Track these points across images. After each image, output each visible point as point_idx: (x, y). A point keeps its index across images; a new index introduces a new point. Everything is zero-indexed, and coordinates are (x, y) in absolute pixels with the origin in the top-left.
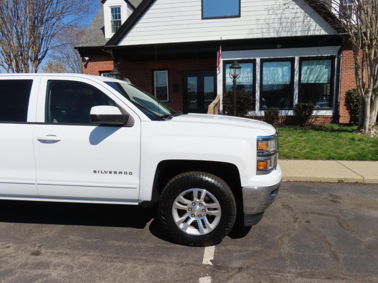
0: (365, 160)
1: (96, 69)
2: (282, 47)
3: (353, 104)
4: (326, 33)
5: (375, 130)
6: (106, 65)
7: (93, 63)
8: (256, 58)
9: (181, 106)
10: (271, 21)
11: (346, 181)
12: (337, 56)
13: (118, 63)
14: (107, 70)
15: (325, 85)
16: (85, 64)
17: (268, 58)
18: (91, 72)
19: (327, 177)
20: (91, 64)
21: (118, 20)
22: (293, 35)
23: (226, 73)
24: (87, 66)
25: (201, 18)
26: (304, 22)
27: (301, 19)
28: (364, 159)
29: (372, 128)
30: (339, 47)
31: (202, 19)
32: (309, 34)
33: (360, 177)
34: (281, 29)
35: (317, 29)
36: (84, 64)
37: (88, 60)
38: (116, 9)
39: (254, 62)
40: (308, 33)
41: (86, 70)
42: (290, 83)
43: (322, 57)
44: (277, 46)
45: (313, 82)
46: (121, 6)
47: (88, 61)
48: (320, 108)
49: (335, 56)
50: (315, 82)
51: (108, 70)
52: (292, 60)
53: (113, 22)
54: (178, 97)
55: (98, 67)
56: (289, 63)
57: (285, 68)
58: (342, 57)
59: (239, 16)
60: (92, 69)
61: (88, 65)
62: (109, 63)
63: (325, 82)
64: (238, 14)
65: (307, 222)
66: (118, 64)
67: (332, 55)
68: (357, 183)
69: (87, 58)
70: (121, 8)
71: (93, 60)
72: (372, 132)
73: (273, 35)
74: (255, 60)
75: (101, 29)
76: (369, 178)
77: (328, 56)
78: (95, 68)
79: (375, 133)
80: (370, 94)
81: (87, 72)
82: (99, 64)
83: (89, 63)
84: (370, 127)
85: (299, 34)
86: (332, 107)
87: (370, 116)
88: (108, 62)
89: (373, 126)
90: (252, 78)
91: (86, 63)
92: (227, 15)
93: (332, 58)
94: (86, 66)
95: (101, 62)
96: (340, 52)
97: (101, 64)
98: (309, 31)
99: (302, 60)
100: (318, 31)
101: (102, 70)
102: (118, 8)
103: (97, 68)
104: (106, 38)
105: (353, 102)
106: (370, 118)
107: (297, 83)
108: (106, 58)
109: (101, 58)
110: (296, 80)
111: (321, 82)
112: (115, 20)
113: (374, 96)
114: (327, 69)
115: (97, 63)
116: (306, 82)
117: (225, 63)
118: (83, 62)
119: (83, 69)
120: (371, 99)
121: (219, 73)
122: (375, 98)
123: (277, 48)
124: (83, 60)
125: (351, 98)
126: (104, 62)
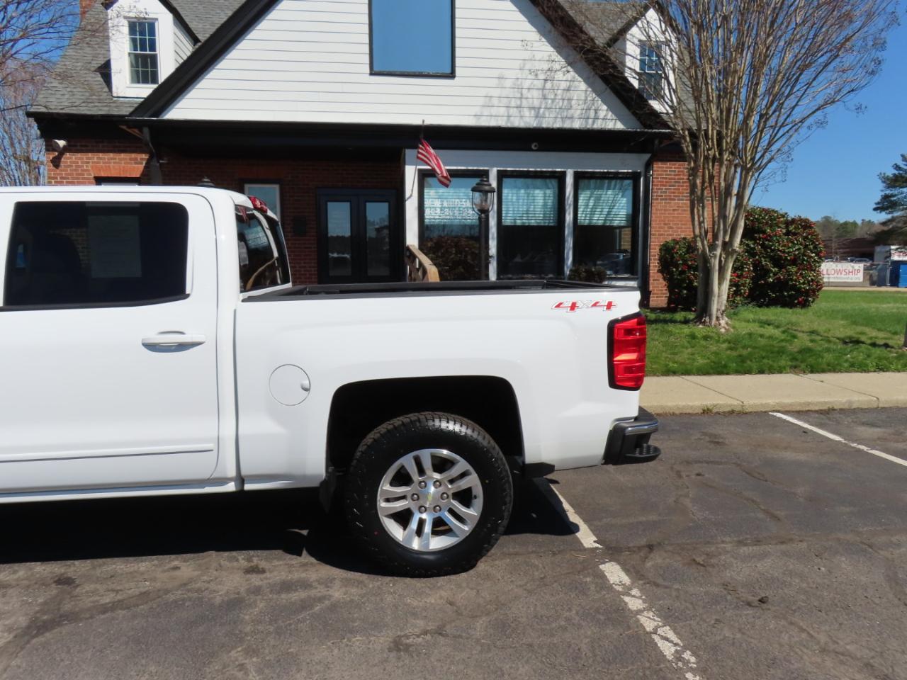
0: (728, 374)
1: (86, 170)
2: (539, 150)
3: (677, 269)
4: (624, 128)
5: (726, 319)
6: (114, 163)
7: (79, 155)
8: (488, 168)
9: (313, 269)
11: (715, 410)
12: (643, 174)
13: (161, 161)
14: (118, 176)
15: (618, 231)
16: (54, 158)
17: (513, 169)
18: (73, 178)
19: (684, 404)
20: (74, 157)
21: (148, 52)
23: (425, 197)
24: (59, 162)
25: (368, 71)
28: (725, 371)
29: (722, 314)
30: (647, 157)
31: (371, 74)
33: (736, 403)
35: (608, 117)
36: (51, 156)
37: (64, 146)
38: (142, 25)
39: (483, 176)
40: (594, 123)
41: (58, 171)
42: (556, 225)
43: (618, 173)
44: (531, 146)
45: (600, 223)
46: (157, 19)
47: (66, 149)
48: (614, 276)
49: (640, 173)
50: (605, 223)
51: (122, 176)
52: (561, 177)
53: (133, 57)
54: (306, 248)
55: (92, 167)
56: (554, 183)
57: (548, 192)
58: (652, 175)
59: (452, 75)
60: (76, 170)
61: (63, 160)
62: (125, 159)
63: (623, 223)
64: (448, 71)
65: (698, 475)
66: (161, 164)
67: (635, 170)
68: (732, 412)
69: (62, 143)
70: (156, 24)
71: (78, 148)
72: (723, 322)
73: (525, 120)
74: (487, 172)
75: (96, 71)
76: (751, 402)
77: (628, 172)
78: (85, 168)
79: (727, 323)
80: (718, 251)
81: (61, 178)
82: (95, 160)
83: (68, 155)
84: (719, 313)
85: (577, 125)
86: (637, 275)
87: (719, 293)
88: (122, 155)
89: (723, 312)
91: (57, 154)
92: (424, 71)
93: (635, 177)
94: (56, 162)
95: (101, 155)
96: (648, 166)
97: (101, 158)
99: (579, 177)
100: (611, 123)
101: (103, 174)
102: (149, 23)
103: (90, 168)
104: (115, 95)
105: (677, 266)
106: (719, 296)
107: (571, 225)
108: (117, 144)
109: (101, 145)
110: (569, 218)
111: (616, 223)
112: (139, 52)
113: (724, 255)
114: (625, 199)
115: (90, 155)
116: (587, 222)
117: (424, 176)
118: (47, 150)
119: (49, 170)
120: (720, 261)
121: (411, 196)
122: (726, 259)
123: (531, 150)
124: (50, 147)
125: (672, 257)
126: (111, 155)
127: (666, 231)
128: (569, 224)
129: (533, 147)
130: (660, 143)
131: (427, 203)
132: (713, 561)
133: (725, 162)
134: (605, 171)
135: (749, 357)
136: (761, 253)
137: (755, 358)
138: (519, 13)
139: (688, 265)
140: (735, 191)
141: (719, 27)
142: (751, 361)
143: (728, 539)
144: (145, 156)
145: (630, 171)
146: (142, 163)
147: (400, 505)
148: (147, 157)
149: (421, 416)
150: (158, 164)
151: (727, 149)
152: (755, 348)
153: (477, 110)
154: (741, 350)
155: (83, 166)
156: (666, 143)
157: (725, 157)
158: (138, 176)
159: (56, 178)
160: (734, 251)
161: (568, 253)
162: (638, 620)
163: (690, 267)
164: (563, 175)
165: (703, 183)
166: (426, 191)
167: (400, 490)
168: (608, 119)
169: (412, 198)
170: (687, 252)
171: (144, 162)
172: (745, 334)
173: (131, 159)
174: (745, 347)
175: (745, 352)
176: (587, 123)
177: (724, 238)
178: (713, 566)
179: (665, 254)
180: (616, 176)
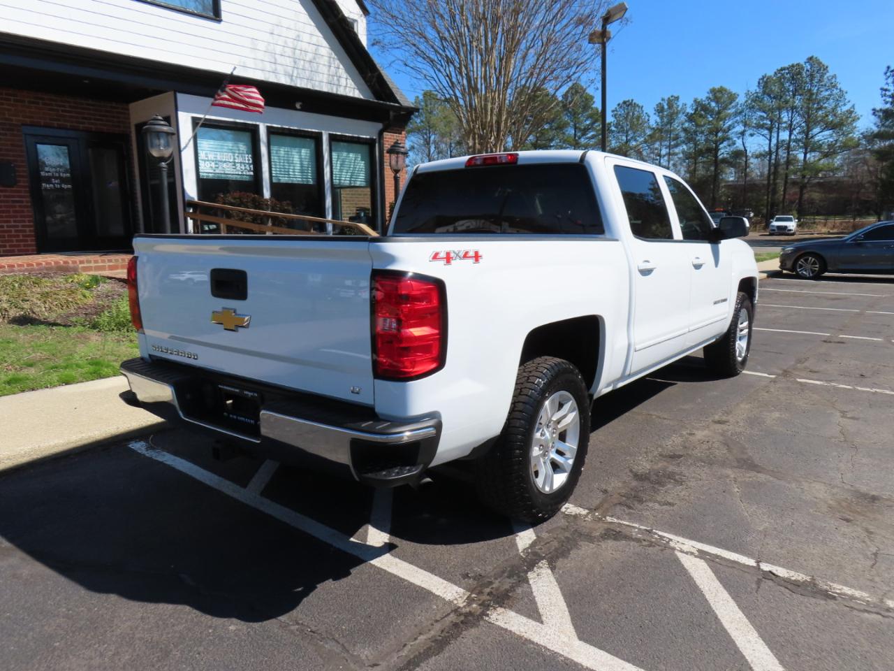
2: (303, 109)
4: (362, 97)
8: (258, 123)
10: (279, 50)
12: (377, 141)
17: (279, 126)
23: (199, 148)
26: (330, 66)
27: (326, 60)
30: (380, 126)
32: (339, 92)
34: (295, 71)
39: (254, 130)
40: (337, 89)
42: (315, 183)
43: (359, 138)
49: (375, 139)
50: (350, 182)
52: (318, 138)
54: (13, 201)
56: (312, 144)
57: (303, 151)
59: (216, 18)
63: (363, 184)
64: (212, 12)
67: (372, 137)
74: (257, 126)
77: (366, 138)
85: (326, 88)
90: (251, 166)
93: (370, 144)
96: (381, 134)
98: (338, 85)
99: (333, 139)
100: (351, 90)
107: (329, 184)
110: (327, 177)
111: (359, 183)
114: (363, 162)
116: (339, 182)
117: (197, 125)
121: (186, 146)
123: (295, 109)
128: (327, 183)
129: (298, 106)
131: (202, 155)
134: (350, 135)
145: (368, 137)
161: (328, 210)
164: (321, 135)
166: (201, 141)
168: (348, 86)
169: (187, 148)
176: (333, 88)
180: (358, 141)
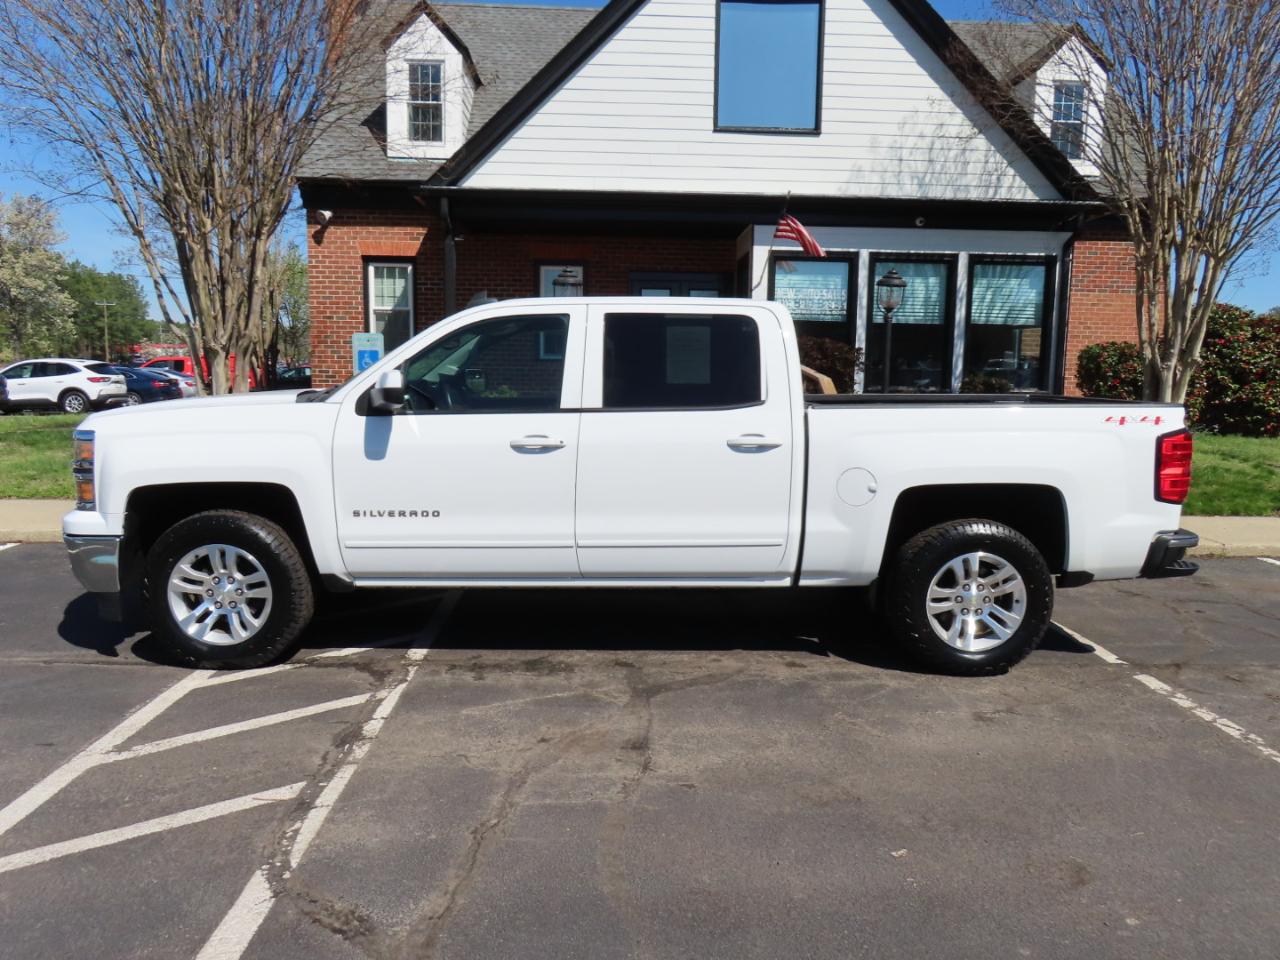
1: (352, 248)
2: (927, 226)
3: (1105, 384)
4: (1037, 199)
6: (386, 238)
7: (345, 229)
8: (858, 250)
12: (1059, 258)
13: (457, 239)
14: (390, 254)
16: (316, 232)
18: (337, 257)
20: (338, 231)
21: (430, 102)
22: (961, 196)
23: (776, 285)
24: (322, 237)
25: (712, 128)
26: (987, 162)
27: (980, 156)
30: (1066, 236)
31: (716, 130)
32: (998, 198)
34: (928, 177)
35: (1016, 185)
36: (313, 231)
37: (330, 218)
38: (424, 67)
39: (852, 260)
40: (996, 193)
41: (320, 249)
42: (942, 322)
43: (1025, 257)
44: (915, 219)
45: (1000, 321)
46: (443, 61)
49: (1056, 257)
50: (1006, 321)
51: (395, 254)
52: (951, 263)
53: (412, 107)
55: (360, 244)
56: (943, 269)
57: (931, 280)
58: (1072, 260)
59: (816, 131)
60: (341, 247)
61: (326, 234)
62: (399, 234)
63: (1031, 322)
64: (811, 125)
67: (1049, 254)
69: (328, 214)
70: (442, 67)
71: (345, 220)
73: (909, 190)
74: (857, 255)
75: (362, 124)
77: (1039, 256)
78: (351, 245)
81: (323, 257)
82: (364, 234)
83: (332, 229)
85: (974, 195)
86: (1047, 389)
88: (396, 230)
90: (845, 304)
91: (319, 227)
92: (783, 126)
93: (1048, 263)
94: (318, 238)
95: (371, 229)
96: (1068, 247)
97: (370, 233)
98: (997, 187)
99: (974, 261)
100: (1019, 192)
101: (373, 253)
102: (433, 66)
103: (357, 245)
104: (389, 155)
105: (1105, 379)
107: (963, 324)
108: (390, 216)
109: (371, 216)
110: (960, 314)
111: (1021, 322)
112: (419, 102)
113: (1180, 368)
114: (1034, 291)
115: (358, 229)
116: (982, 320)
117: (775, 259)
118: (309, 223)
119: (310, 247)
120: (1175, 375)
121: (759, 284)
122: (1183, 373)
123: (915, 227)
124: (312, 219)
125: (1098, 367)
126: (383, 229)
127: (1081, 332)
128: (959, 322)
129: (918, 223)
130: (1085, 218)
131: (779, 293)
132: (1247, 678)
133: (1188, 250)
134: (1010, 254)
135: (1216, 495)
136: (1216, 364)
137: (1224, 497)
138: (905, 52)
139: (1120, 378)
140: (1197, 285)
141: (1185, 78)
142: (1219, 500)
143: (1257, 664)
144: (423, 231)
145: (1043, 254)
146: (418, 239)
147: (945, 606)
148: (425, 232)
149: (948, 525)
150: (453, 243)
151: (1191, 233)
152: (1222, 484)
153: (845, 176)
154: (1204, 486)
155: (349, 242)
156: (1092, 217)
157: (1189, 242)
158: (413, 254)
159: (318, 257)
160: (1195, 361)
161: (957, 361)
162: (1194, 714)
163: (1123, 382)
164: (955, 257)
165: (1155, 274)
166: (778, 277)
167: (946, 592)
168: (1016, 187)
169: (760, 286)
170: (1119, 362)
171: (422, 238)
172: (1206, 468)
173: (406, 234)
174: (1208, 483)
175: (1210, 489)
176: (987, 192)
177: (1181, 345)
178: (1250, 682)
179: (1088, 363)
180: (1024, 261)
